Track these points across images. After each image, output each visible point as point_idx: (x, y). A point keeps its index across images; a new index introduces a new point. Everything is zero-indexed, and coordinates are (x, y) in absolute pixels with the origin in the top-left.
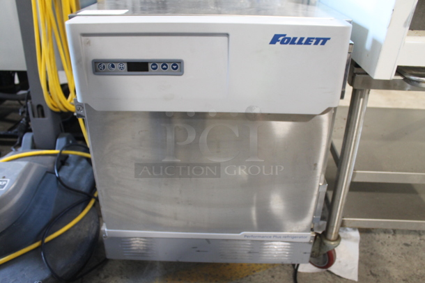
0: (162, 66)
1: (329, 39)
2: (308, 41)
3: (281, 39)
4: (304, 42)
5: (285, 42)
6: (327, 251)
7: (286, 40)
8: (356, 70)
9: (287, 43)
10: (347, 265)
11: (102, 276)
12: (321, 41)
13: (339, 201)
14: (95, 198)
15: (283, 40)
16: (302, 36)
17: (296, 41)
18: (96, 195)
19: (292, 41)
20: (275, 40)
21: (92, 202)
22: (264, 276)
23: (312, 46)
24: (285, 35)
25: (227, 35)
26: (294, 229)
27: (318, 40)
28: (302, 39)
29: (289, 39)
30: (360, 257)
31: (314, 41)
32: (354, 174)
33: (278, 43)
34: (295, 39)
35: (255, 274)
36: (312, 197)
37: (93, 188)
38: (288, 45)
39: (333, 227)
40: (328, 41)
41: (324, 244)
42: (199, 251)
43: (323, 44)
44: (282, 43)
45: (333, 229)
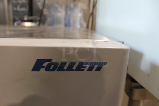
2: (80, 67)
3: (45, 64)
4: (75, 68)
5: (51, 68)
7: (53, 66)
8: (134, 84)
9: (53, 70)
12: (96, 66)
15: (49, 66)
16: (73, 61)
17: (66, 67)
19: (60, 67)
24: (50, 60)
28: (72, 64)
33: (42, 70)
38: (55, 72)
43: (98, 69)
44: (48, 69)
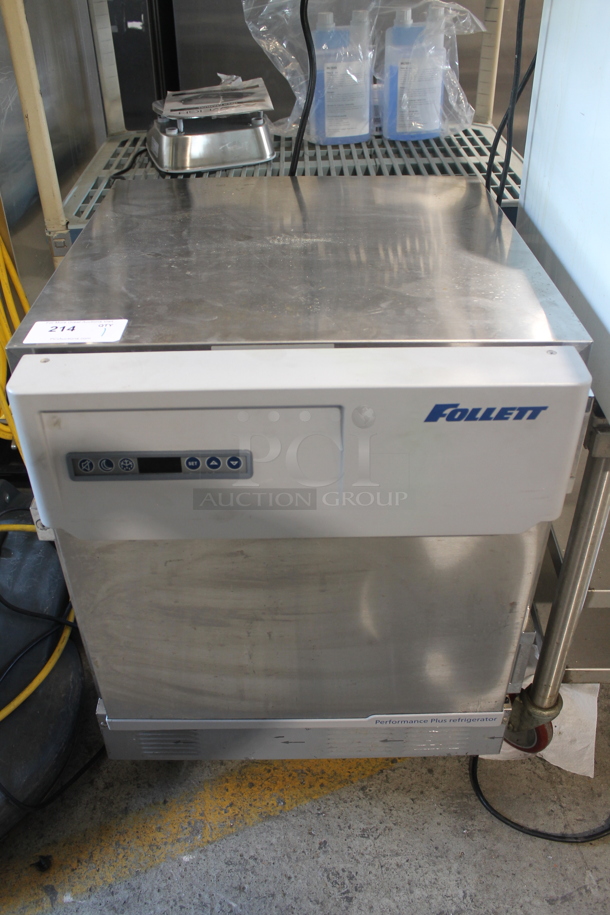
0: (209, 462)
1: (545, 408)
2: (503, 414)
3: (448, 412)
4: (494, 415)
5: (457, 417)
6: (535, 725)
7: (459, 413)
8: (600, 421)
9: (459, 419)
10: (573, 741)
11: (101, 784)
12: (529, 413)
13: (559, 644)
14: (70, 624)
15: (453, 414)
16: (491, 406)
17: (479, 415)
18: (71, 620)
19: (471, 416)
20: (436, 414)
21: (67, 633)
22: (413, 771)
23: (510, 422)
24: (456, 405)
25: (340, 407)
26: (471, 708)
27: (522, 412)
28: (490, 411)
29: (464, 411)
30: (599, 721)
31: (515, 413)
32: (590, 596)
33: (442, 420)
34: (475, 411)
35: (395, 765)
36: (505, 656)
37: (65, 603)
38: (462, 422)
39: (548, 686)
40: (543, 412)
41: (530, 714)
42: (287, 742)
43: (532, 417)
44: (450, 418)
45: (547, 690)
